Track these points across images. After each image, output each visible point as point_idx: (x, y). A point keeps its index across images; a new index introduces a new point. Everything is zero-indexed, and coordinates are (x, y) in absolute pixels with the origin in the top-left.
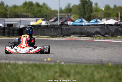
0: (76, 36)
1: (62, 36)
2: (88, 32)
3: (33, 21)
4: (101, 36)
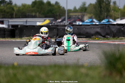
2: (87, 33)
3: (39, 22)
4: (102, 37)
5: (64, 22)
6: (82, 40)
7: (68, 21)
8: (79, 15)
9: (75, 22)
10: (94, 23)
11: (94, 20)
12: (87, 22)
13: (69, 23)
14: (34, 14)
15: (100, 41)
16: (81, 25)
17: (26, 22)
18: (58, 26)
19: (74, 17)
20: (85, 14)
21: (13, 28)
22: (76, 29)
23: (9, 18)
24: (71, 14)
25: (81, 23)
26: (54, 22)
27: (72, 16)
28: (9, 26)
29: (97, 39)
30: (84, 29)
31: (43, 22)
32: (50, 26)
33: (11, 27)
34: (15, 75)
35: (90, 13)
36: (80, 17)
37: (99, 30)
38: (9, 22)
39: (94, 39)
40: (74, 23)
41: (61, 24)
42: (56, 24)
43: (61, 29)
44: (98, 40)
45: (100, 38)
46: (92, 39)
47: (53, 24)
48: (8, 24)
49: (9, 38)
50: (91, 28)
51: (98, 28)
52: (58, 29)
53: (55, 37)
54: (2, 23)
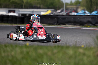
0: (70, 25)
1: (58, 24)
2: (81, 22)
3: (43, 12)
4: (92, 25)
5: (63, 12)
6: (77, 27)
7: (65, 12)
8: (74, 8)
9: (71, 12)
10: (86, 14)
11: (86, 12)
12: (80, 13)
13: (67, 14)
14: (39, 6)
15: (91, 28)
16: (76, 15)
17: (33, 12)
18: (58, 15)
19: (70, 9)
20: (79, 7)
21: (22, 16)
22: (72, 18)
23: (19, 8)
24: (68, 7)
25: (76, 14)
26: (54, 13)
27: (69, 8)
28: (19, 14)
29: (88, 26)
30: (79, 18)
31: (46, 12)
32: (52, 15)
33: (20, 15)
34: (28, 53)
35: (83, 6)
36: (75, 9)
37: (90, 19)
38: (19, 11)
39: (87, 27)
40: (70, 14)
41: (60, 14)
42: (56, 14)
43: (60, 18)
44: (90, 27)
45: (91, 25)
46: (85, 26)
47: (54, 14)
48: (18, 13)
49: (20, 24)
50: (84, 18)
51: (89, 18)
52: (58, 18)
53: (55, 24)
54: (14, 12)
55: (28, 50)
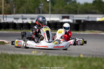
14: (94, 11)
17: (88, 17)
21: (77, 23)
23: (73, 14)
28: (73, 20)
31: (102, 17)
33: (75, 22)
38: (73, 17)
49: (74, 31)
54: (68, 18)
55: (81, 62)
